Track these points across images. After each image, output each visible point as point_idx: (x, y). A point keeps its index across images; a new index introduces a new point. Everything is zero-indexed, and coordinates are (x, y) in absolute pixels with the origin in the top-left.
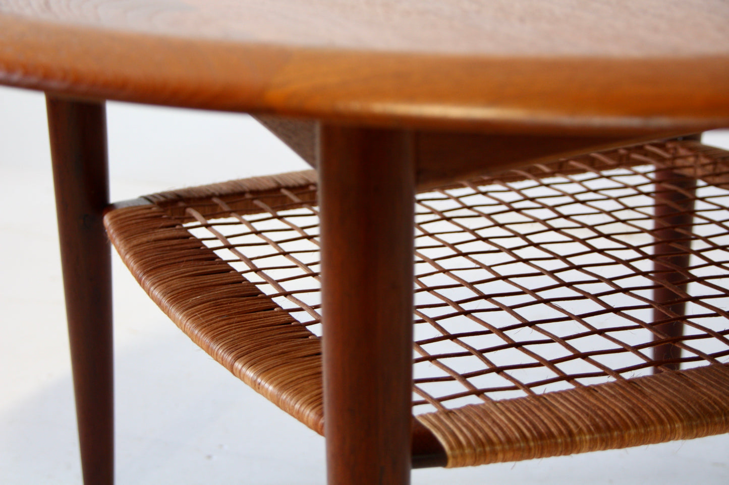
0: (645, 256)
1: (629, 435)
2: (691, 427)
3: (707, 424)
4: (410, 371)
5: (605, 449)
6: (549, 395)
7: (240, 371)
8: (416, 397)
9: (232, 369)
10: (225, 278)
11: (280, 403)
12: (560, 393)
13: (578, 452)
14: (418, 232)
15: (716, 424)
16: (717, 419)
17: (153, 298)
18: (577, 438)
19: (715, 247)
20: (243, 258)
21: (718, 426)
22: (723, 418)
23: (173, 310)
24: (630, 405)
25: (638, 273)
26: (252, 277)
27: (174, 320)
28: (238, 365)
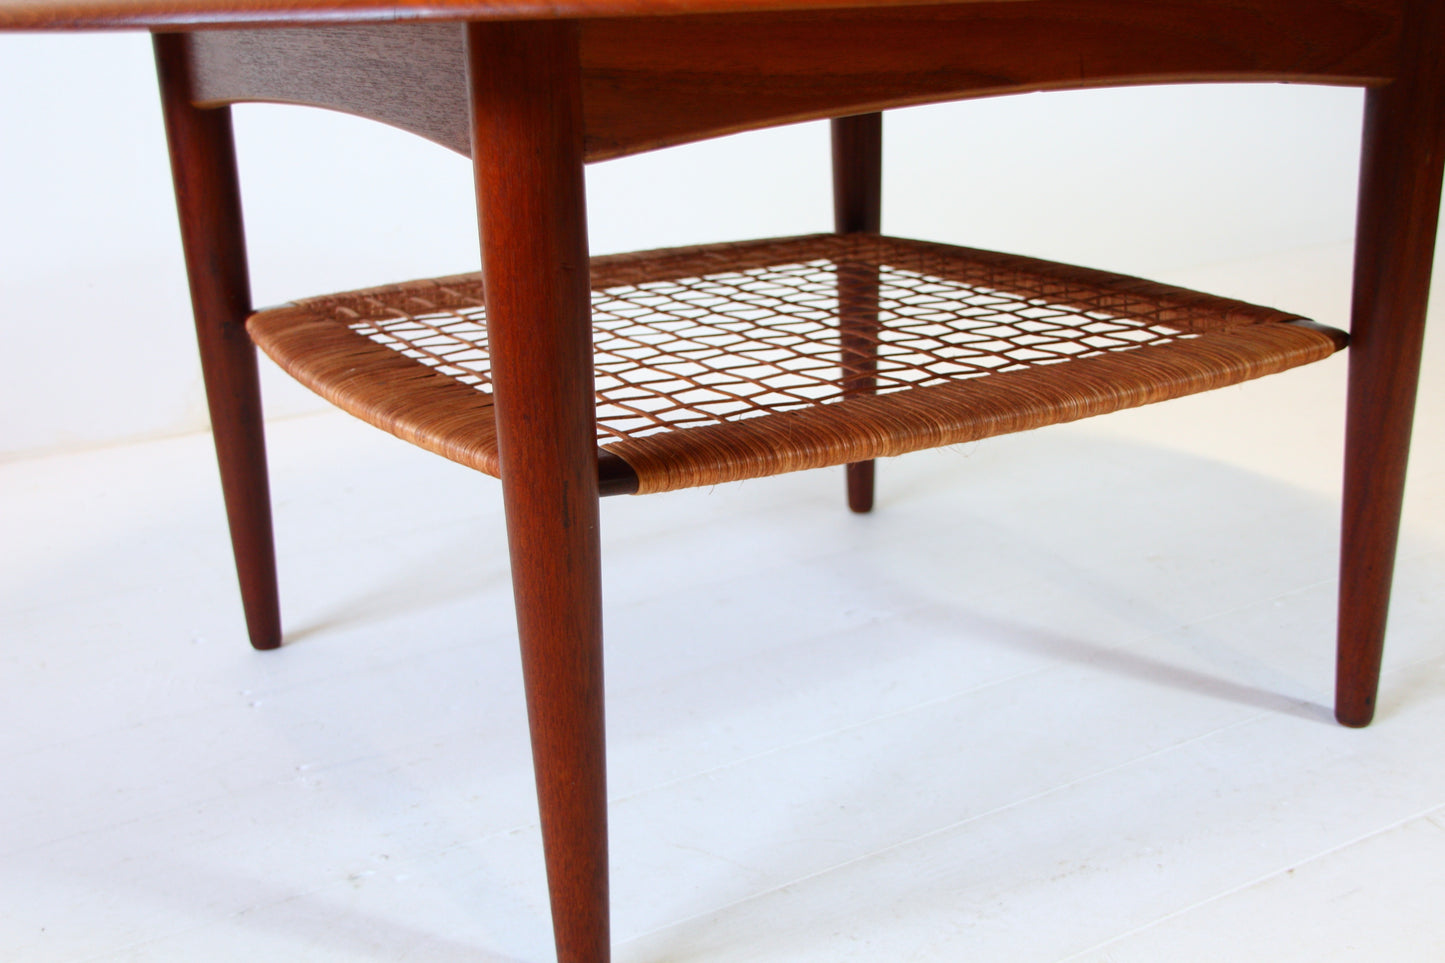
0: (833, 315)
1: (834, 450)
2: (899, 441)
3: (915, 436)
4: (593, 412)
5: (808, 467)
6: (745, 420)
7: (402, 430)
8: (599, 432)
9: (393, 432)
10: (383, 355)
11: (448, 453)
12: (758, 419)
13: (781, 472)
14: (593, 311)
15: (923, 436)
16: (924, 431)
17: (302, 381)
18: (779, 456)
19: (904, 305)
20: (400, 340)
21: (924, 438)
22: (931, 430)
23: (323, 387)
24: (833, 423)
25: (827, 327)
26: (411, 354)
27: (327, 398)
28: (399, 424)
